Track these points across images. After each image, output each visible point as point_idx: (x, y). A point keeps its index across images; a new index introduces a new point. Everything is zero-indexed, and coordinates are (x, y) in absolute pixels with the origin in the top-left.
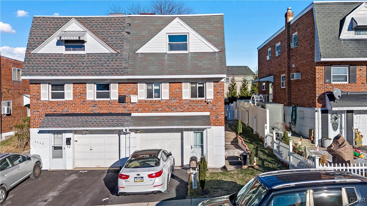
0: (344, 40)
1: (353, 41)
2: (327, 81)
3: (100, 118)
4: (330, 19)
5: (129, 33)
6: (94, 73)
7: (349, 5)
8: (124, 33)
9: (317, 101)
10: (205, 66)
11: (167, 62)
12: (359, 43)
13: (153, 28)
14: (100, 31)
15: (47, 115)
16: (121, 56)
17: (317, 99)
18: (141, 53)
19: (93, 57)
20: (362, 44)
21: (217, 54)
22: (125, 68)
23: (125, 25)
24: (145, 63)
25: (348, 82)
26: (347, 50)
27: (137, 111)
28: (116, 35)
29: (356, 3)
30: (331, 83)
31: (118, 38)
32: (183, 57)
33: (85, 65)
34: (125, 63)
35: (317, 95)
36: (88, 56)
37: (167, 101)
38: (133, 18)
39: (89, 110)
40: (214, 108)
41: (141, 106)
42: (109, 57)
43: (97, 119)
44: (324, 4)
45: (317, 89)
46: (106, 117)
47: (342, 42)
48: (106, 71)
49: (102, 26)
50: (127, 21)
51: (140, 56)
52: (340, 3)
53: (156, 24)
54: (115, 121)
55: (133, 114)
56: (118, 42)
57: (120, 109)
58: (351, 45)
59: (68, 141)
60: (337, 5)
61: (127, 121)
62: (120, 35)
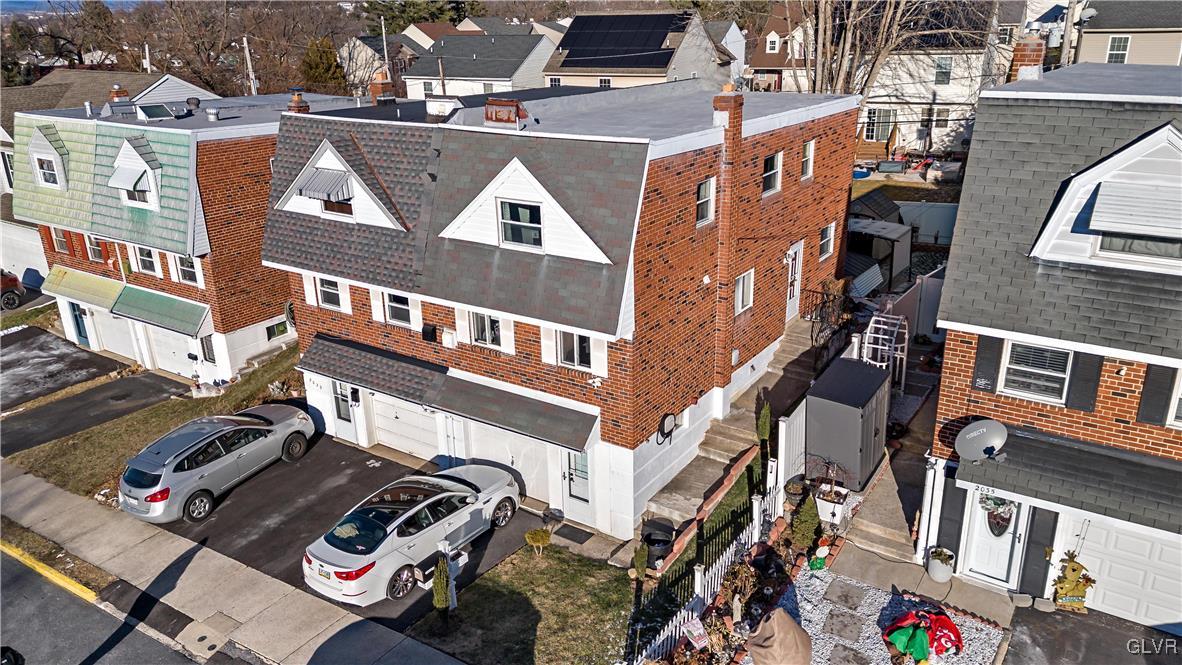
0: (1051, 265)
1: (1087, 272)
2: (981, 382)
3: (393, 366)
4: (1024, 174)
5: (433, 177)
6: (363, 274)
7: (1128, 116)
8: (425, 177)
9: (936, 437)
10: (573, 302)
11: (495, 273)
12: (1107, 284)
13: (481, 166)
14: (385, 165)
15: (319, 336)
16: (413, 239)
17: (937, 429)
18: (451, 240)
19: (367, 234)
20: (1119, 291)
21: (604, 272)
22: (417, 273)
23: (429, 153)
24: (454, 266)
25: (1063, 401)
26: (1049, 304)
27: (457, 365)
28: (410, 180)
29: (1167, 105)
30: (993, 391)
31: (413, 189)
32: (530, 264)
33: (352, 252)
34: (419, 260)
35: (940, 418)
36: (359, 230)
37: (511, 359)
38: (446, 132)
39: (379, 342)
40: (611, 402)
41: (465, 356)
42: (393, 237)
43: (389, 366)
44: (1020, 103)
45: (942, 400)
46: (404, 364)
47: (1040, 270)
48: (385, 275)
49: (389, 152)
50: (436, 142)
51: (445, 245)
52: (1090, 102)
53: (490, 156)
54: (416, 380)
55: (453, 372)
56: (413, 201)
57: (426, 353)
58: (1070, 289)
59: (355, 393)
60: (1077, 113)
61: (434, 387)
62: (417, 180)
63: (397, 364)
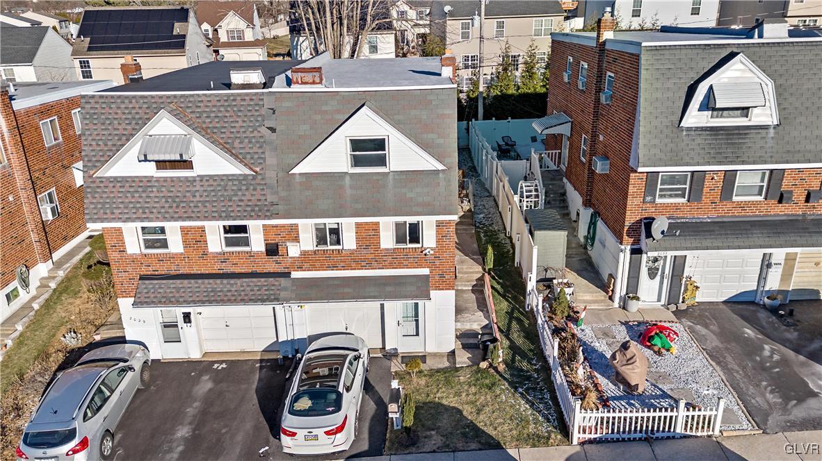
0: (689, 129)
1: (705, 130)
2: (648, 199)
3: (236, 284)
4: (669, 84)
5: (273, 130)
6: (216, 215)
7: (712, 51)
8: (264, 131)
9: (625, 234)
10: (420, 200)
11: (349, 192)
12: (715, 135)
13: (318, 117)
14: (218, 125)
15: (142, 278)
16: (263, 179)
17: (625, 230)
18: (300, 174)
19: (211, 182)
20: (720, 137)
21: (441, 175)
22: (272, 204)
23: (263, 112)
24: (309, 193)
25: (686, 199)
26: (691, 149)
27: (300, 268)
28: (248, 134)
29: (729, 44)
30: (654, 202)
31: (253, 141)
32: (378, 180)
33: (198, 198)
34: (272, 194)
35: (627, 223)
36: (201, 181)
37: (352, 252)
38: (278, 95)
39: (216, 268)
40: (437, 262)
41: (307, 260)
42: (240, 181)
43: (232, 285)
44: (663, 48)
45: (628, 213)
46: (247, 280)
47: (684, 133)
48: (239, 211)
49: (220, 115)
50: (268, 102)
51: (298, 179)
52: (695, 45)
53: (324, 108)
54: (265, 288)
55: (295, 275)
56: (255, 150)
57: (271, 266)
58: (699, 140)
59: (187, 317)
60: (690, 51)
61: (285, 289)
62: (256, 133)
63: (239, 282)
